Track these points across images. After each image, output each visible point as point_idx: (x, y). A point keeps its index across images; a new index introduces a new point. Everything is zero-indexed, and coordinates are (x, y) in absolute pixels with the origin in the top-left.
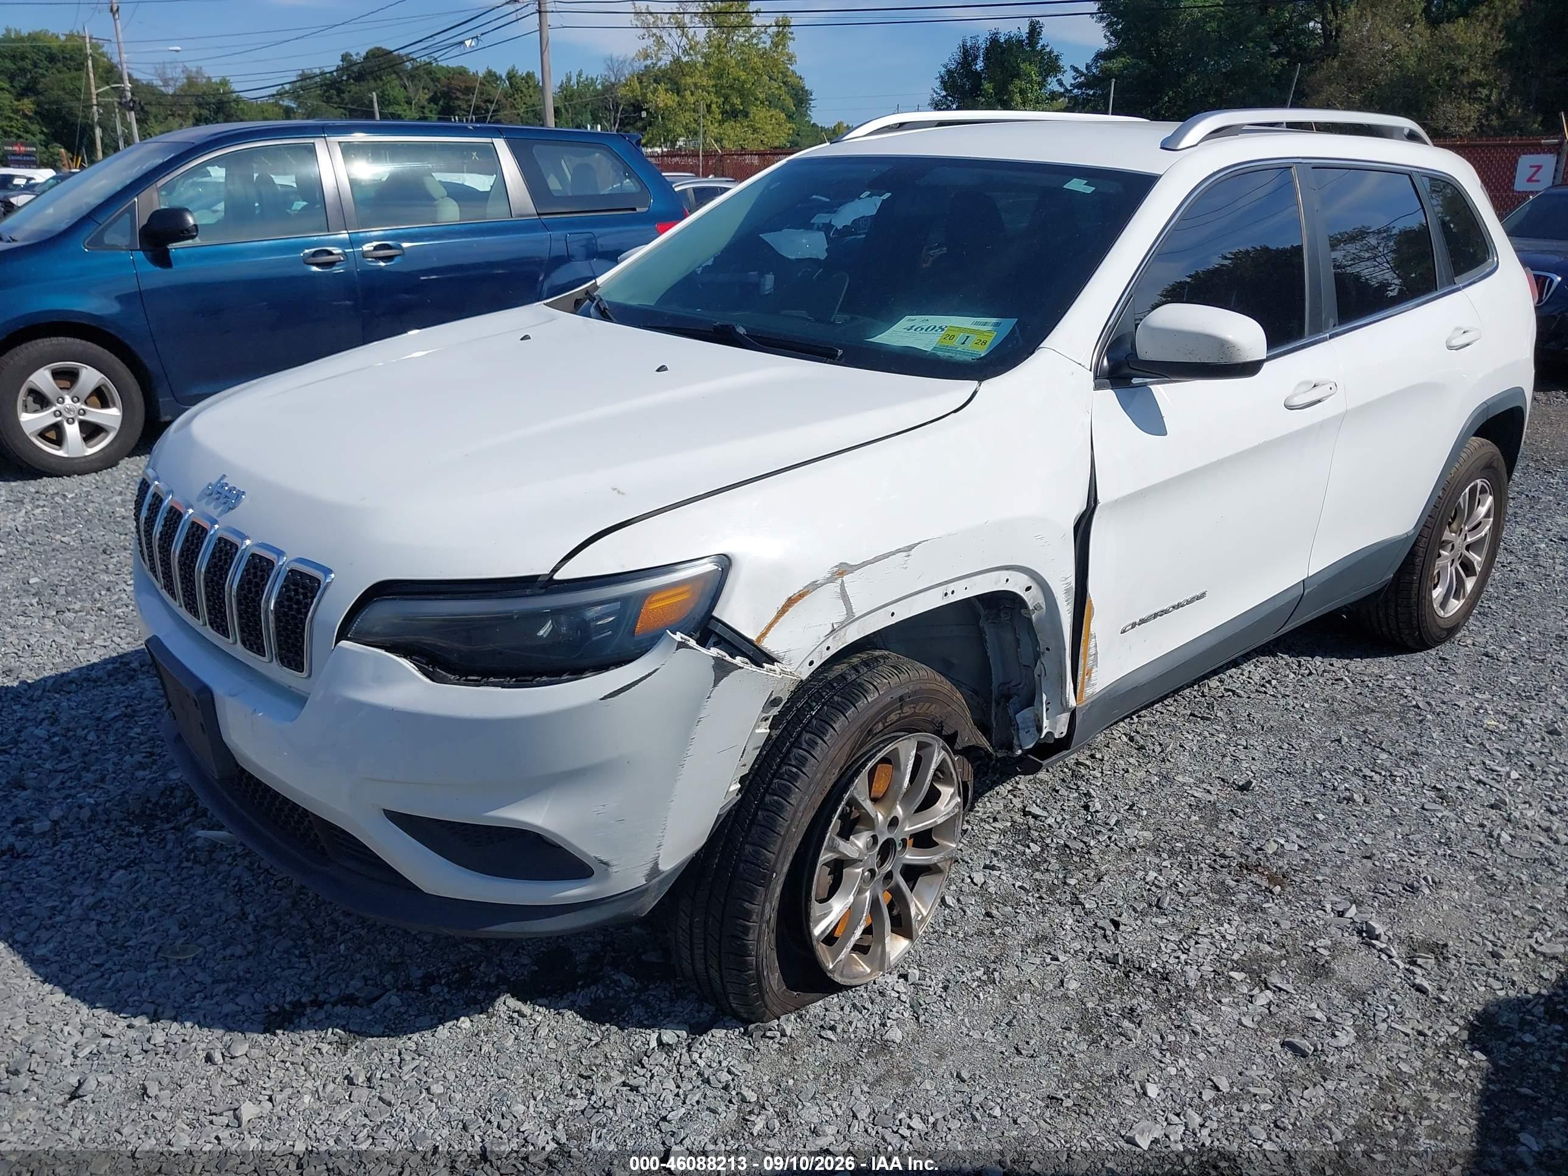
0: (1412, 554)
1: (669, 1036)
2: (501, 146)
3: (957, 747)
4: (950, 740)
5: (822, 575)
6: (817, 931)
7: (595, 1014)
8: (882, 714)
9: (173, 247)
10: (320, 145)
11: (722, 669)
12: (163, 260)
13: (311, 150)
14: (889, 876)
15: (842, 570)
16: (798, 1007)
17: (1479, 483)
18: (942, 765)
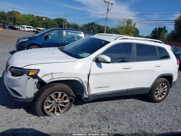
0: (151, 90)
1: (31, 115)
2: (83, 33)
3: (70, 95)
5: (49, 73)
6: (45, 108)
7: (27, 112)
8: (57, 88)
11: (29, 78)
14: (57, 106)
15: (52, 73)
16: (44, 116)
17: (164, 84)
18: (66, 96)
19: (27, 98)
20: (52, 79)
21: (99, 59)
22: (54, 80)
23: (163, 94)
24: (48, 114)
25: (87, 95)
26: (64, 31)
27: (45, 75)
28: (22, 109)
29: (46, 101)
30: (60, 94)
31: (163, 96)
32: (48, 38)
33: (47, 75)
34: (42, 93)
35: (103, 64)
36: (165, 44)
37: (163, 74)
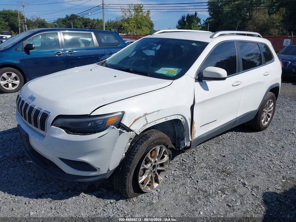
0: (258, 113)
1: (112, 201)
2: (92, 33)
3: (168, 147)
4: (167, 146)
5: (142, 115)
6: (140, 182)
7: (98, 196)
8: (153, 141)
9: (30, 51)
11: (121, 133)
12: (28, 53)
14: (154, 172)
15: (146, 114)
17: (270, 100)
18: (165, 151)
19: (109, 170)
20: (146, 125)
21: (205, 75)
22: (148, 126)
23: (269, 116)
24: (143, 190)
25: (189, 141)
26: (58, 33)
27: (136, 120)
28: (83, 194)
29: (141, 168)
30: (158, 148)
31: (269, 119)
32: (32, 48)
33: (138, 119)
35: (209, 83)
36: (263, 38)
37: (271, 86)
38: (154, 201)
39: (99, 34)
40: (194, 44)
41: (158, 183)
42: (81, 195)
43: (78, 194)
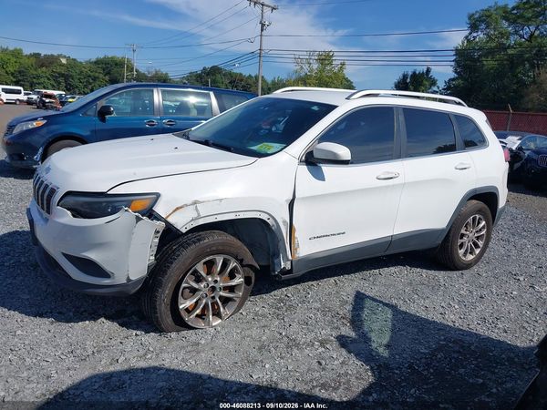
0: (448, 236)
1: (138, 333)
2: (212, 94)
3: (244, 263)
5: (189, 203)
6: (181, 307)
7: (122, 325)
8: (210, 247)
9: (107, 117)
10: (155, 90)
11: (138, 219)
12: (103, 120)
13: (153, 91)
14: (213, 298)
15: (195, 203)
16: (178, 331)
17: (478, 216)
18: (235, 268)
19: (129, 280)
20: (196, 219)
21: (316, 155)
22: (201, 222)
23: (477, 246)
24: (189, 323)
25: (288, 260)
27: (177, 209)
28: (103, 319)
29: (184, 285)
30: (220, 260)
31: (477, 251)
32: (110, 113)
33: (181, 207)
34: (172, 263)
35: (326, 169)
38: (203, 342)
39: (223, 96)
40: (315, 108)
41: (221, 318)
42: (99, 320)
43: (95, 319)
